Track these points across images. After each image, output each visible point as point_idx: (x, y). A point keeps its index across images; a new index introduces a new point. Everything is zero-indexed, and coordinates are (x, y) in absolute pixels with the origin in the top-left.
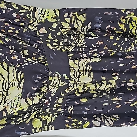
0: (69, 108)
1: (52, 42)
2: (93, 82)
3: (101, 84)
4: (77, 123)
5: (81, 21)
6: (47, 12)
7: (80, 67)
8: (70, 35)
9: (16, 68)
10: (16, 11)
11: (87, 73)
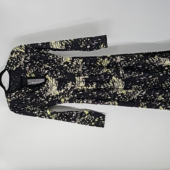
0: (75, 95)
1: (69, 70)
2: (85, 86)
3: (89, 86)
4: (78, 101)
5: (80, 61)
6: (67, 58)
7: (80, 80)
8: (76, 67)
9: (55, 79)
10: (56, 58)
11: (83, 82)
